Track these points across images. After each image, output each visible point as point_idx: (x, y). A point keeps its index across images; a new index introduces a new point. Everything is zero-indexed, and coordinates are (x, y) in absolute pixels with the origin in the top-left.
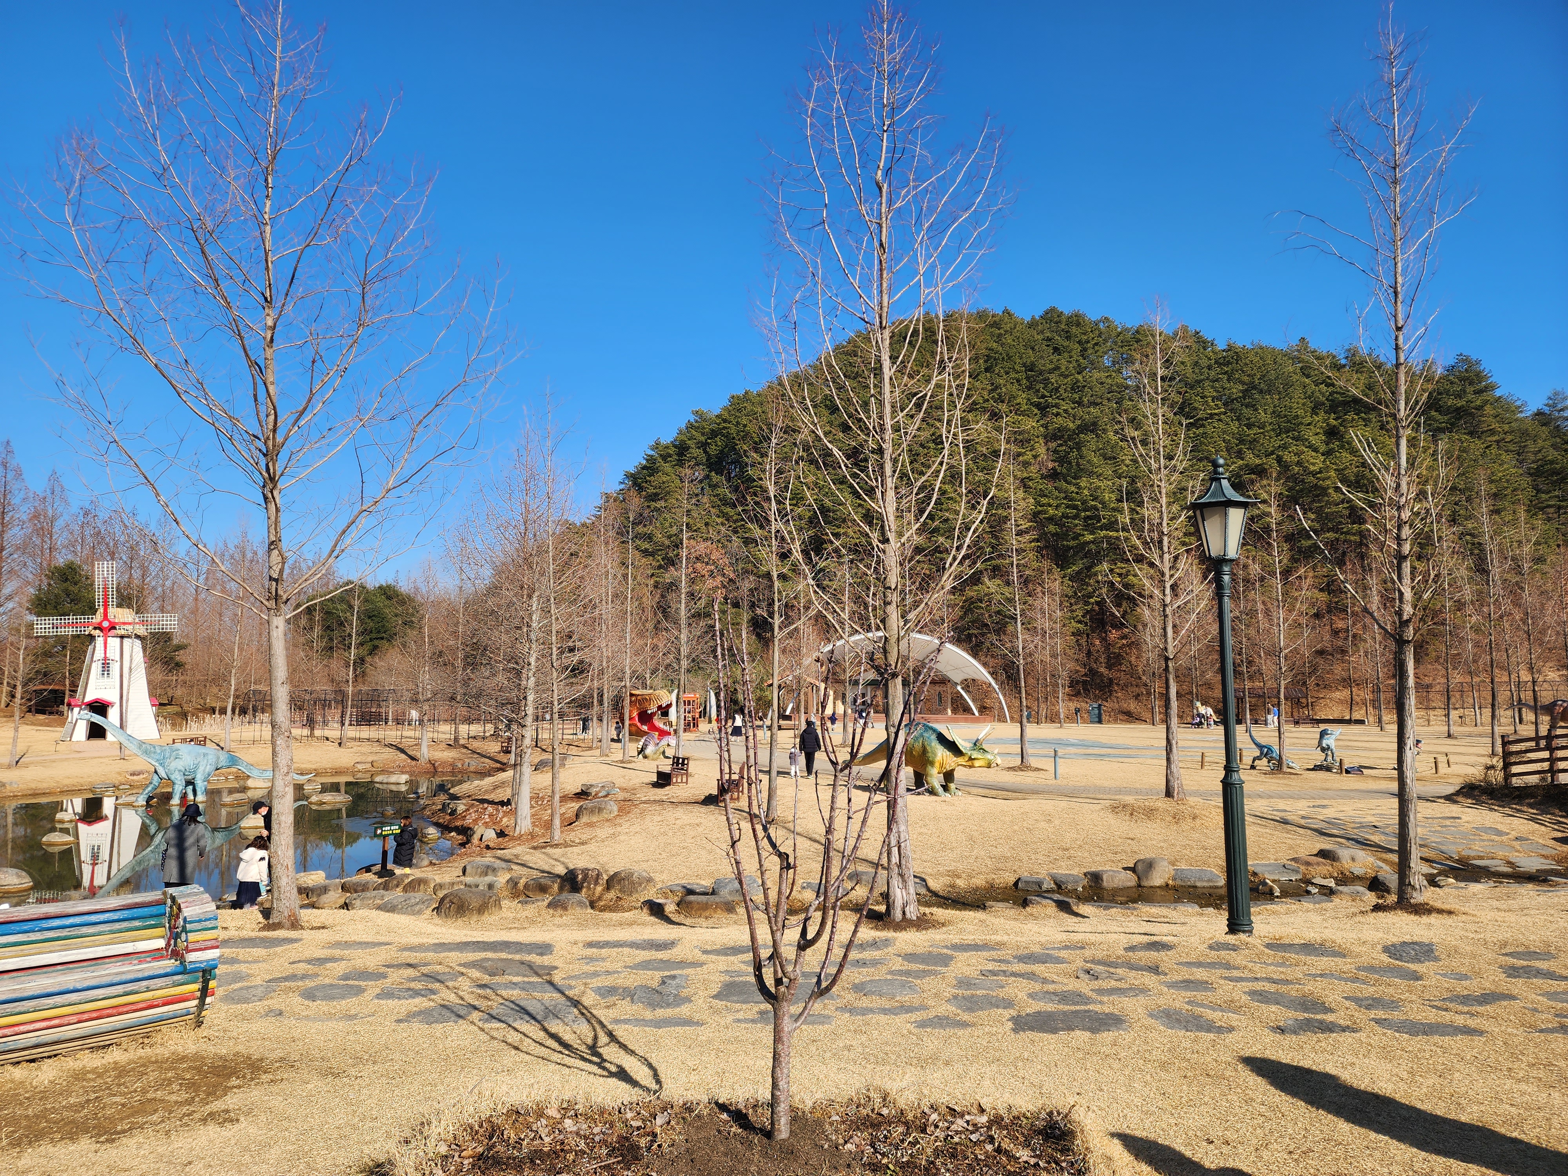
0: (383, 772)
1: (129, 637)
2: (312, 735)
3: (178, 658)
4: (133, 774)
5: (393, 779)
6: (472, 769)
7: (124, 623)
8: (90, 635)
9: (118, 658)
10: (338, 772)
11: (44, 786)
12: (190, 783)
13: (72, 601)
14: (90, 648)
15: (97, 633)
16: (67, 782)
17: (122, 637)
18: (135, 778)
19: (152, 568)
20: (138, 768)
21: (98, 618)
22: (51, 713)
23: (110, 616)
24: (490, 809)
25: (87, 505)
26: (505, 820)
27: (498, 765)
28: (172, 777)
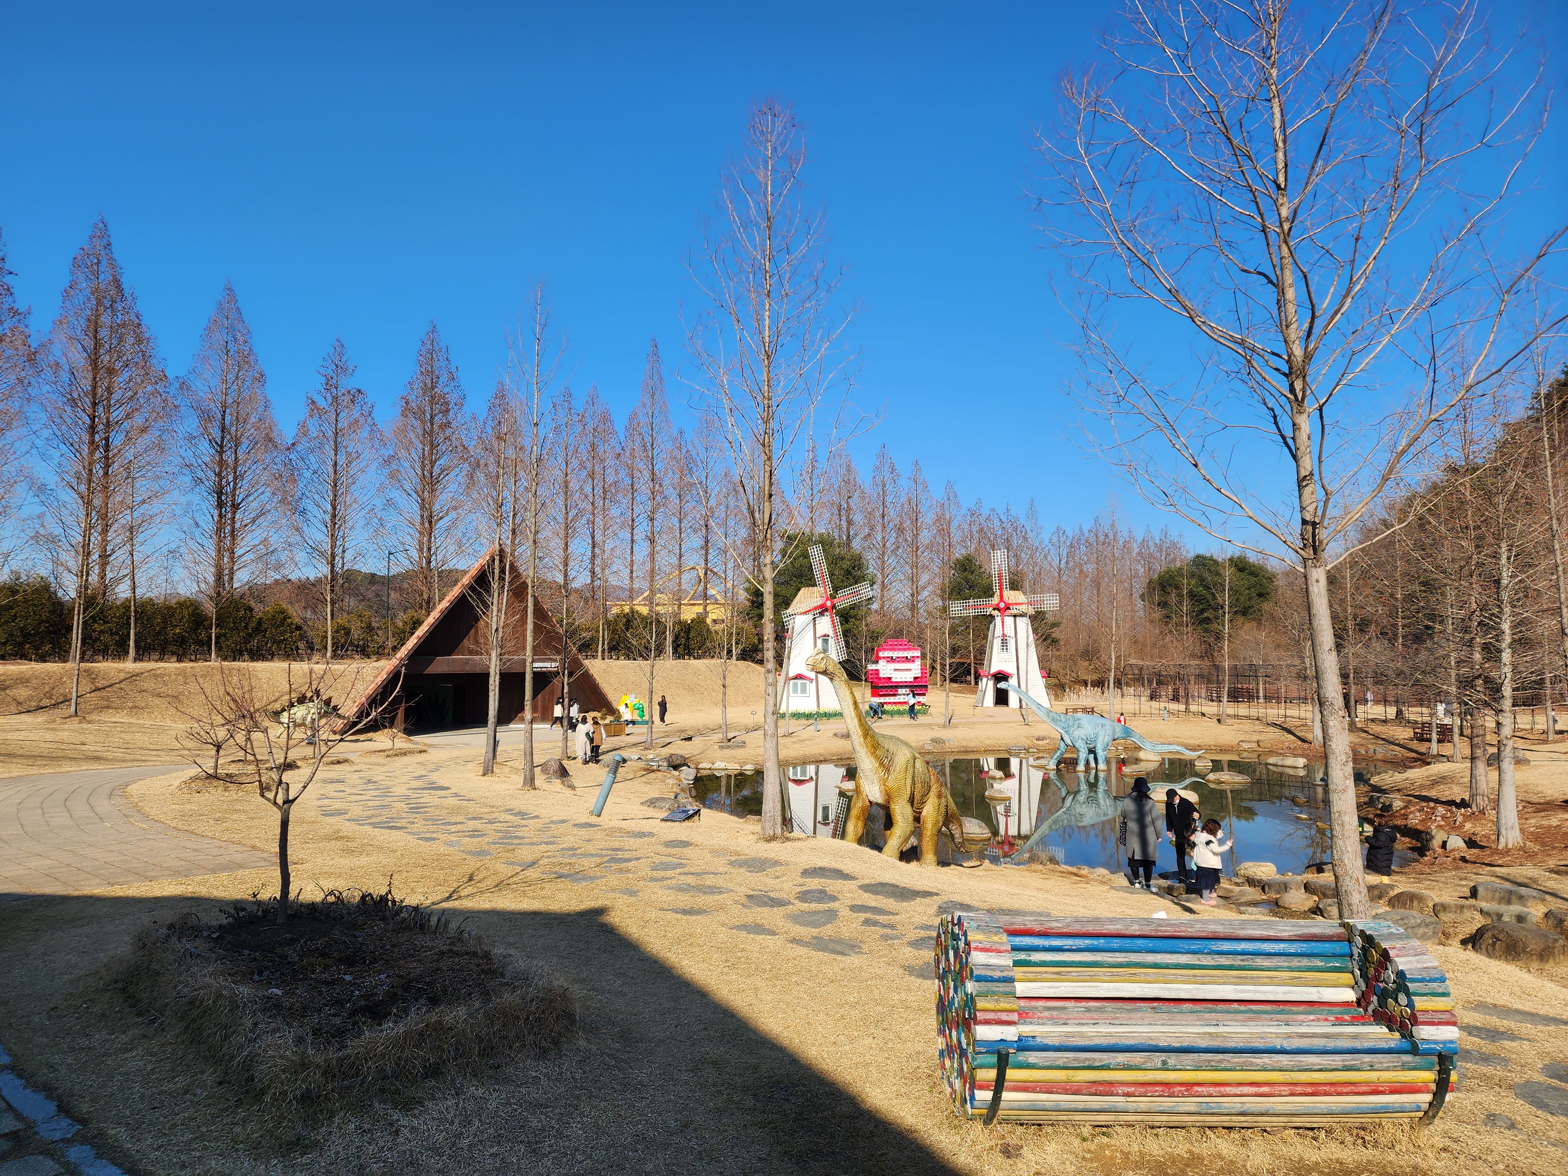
0: (1272, 753)
1: (1021, 616)
2: (1187, 710)
3: (1054, 635)
4: (1038, 739)
5: (1290, 761)
6: (1379, 756)
7: (1016, 604)
8: (991, 615)
9: (1013, 635)
10: (1222, 750)
11: (972, 744)
12: (1092, 751)
13: (970, 587)
14: (992, 626)
15: (996, 613)
16: (988, 742)
17: (1015, 616)
18: (1040, 742)
19: (1023, 555)
20: (1041, 734)
21: (996, 600)
22: (961, 682)
23: (1006, 599)
24: (1441, 810)
25: (973, 507)
26: (1468, 826)
27: (1414, 755)
28: (1077, 745)
